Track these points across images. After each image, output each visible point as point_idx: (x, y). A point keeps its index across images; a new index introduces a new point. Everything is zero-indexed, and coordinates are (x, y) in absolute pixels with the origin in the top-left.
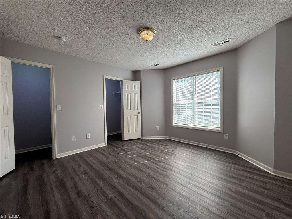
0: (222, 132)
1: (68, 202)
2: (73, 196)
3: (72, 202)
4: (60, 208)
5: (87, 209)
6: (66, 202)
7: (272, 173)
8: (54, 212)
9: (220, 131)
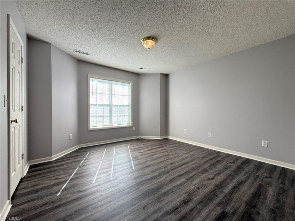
0: (132, 126)
1: (199, 207)
2: (191, 205)
3: (199, 203)
4: (209, 210)
5: (201, 190)
6: (200, 209)
7: (160, 139)
8: (215, 213)
9: (130, 126)
